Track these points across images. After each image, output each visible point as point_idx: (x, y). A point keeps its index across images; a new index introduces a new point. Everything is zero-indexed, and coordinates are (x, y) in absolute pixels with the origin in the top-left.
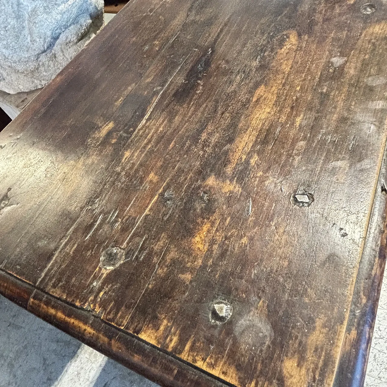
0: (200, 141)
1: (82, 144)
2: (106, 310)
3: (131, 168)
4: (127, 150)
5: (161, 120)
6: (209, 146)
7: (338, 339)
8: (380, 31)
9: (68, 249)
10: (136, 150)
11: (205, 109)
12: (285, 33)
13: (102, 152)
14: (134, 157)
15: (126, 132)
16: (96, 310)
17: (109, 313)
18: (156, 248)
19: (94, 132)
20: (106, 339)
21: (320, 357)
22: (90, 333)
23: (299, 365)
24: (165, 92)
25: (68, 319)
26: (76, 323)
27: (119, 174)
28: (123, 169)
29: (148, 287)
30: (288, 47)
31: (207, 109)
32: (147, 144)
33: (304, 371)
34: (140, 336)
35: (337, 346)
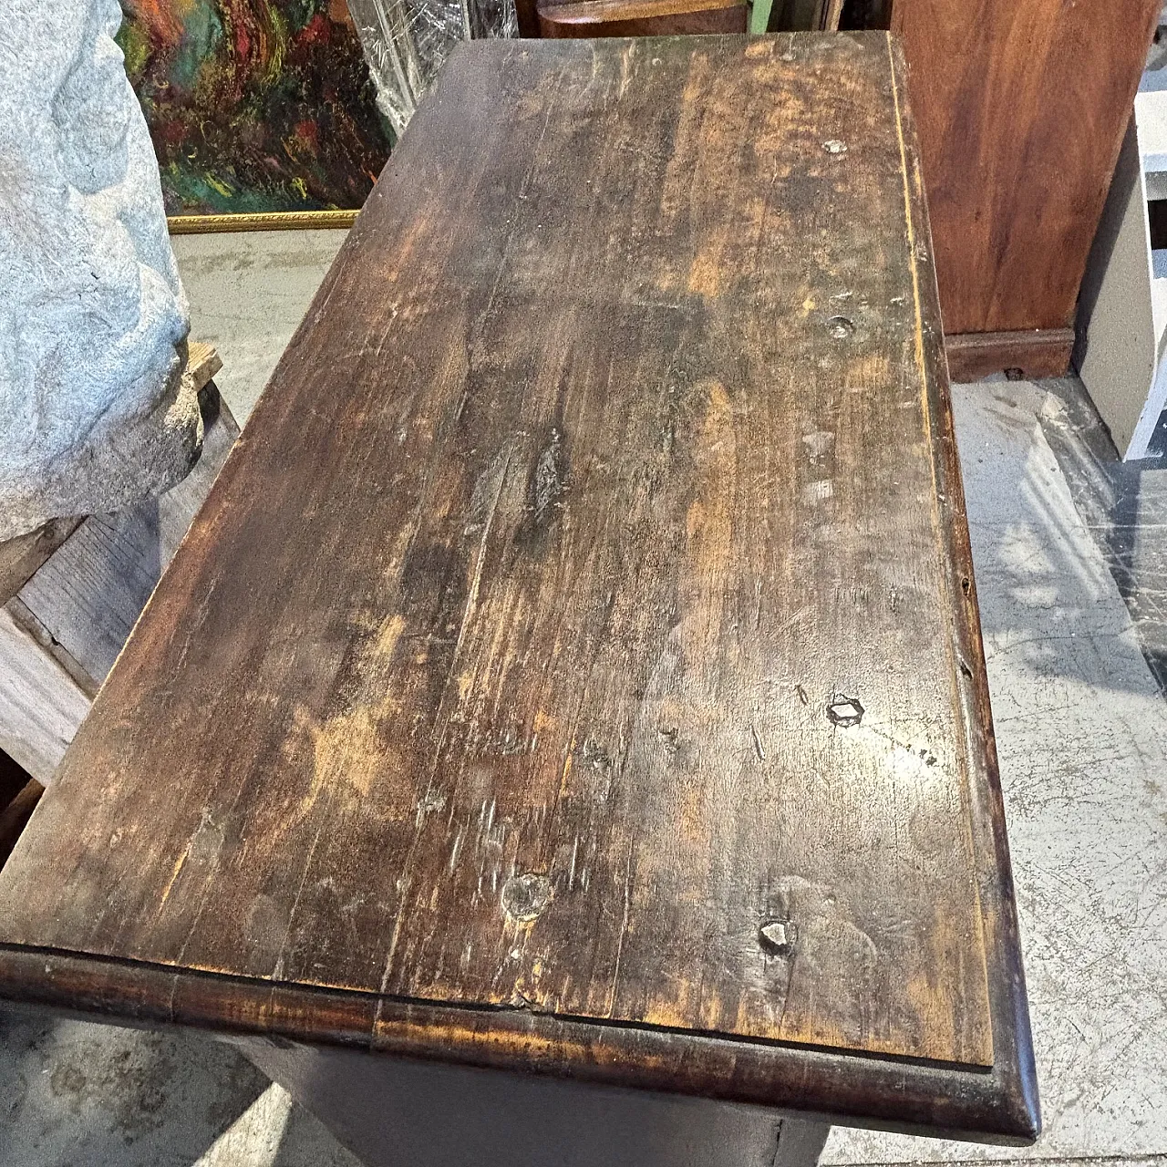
0: (613, 630)
1: (347, 677)
2: (560, 995)
3: (488, 710)
4: (461, 674)
5: (510, 598)
6: (636, 640)
7: (974, 928)
8: (875, 375)
9: (420, 902)
10: (481, 669)
11: (596, 563)
12: (699, 387)
13: (403, 686)
14: (485, 686)
15: (442, 633)
16: (537, 1000)
17: (569, 998)
18: (610, 857)
19: (363, 644)
20: (580, 1048)
21: (957, 961)
22: (540, 1048)
23: (932, 985)
24: (492, 536)
25: (479, 1036)
26: (504, 1037)
27: (465, 727)
28: (469, 714)
29: (627, 932)
30: (717, 418)
31: (601, 563)
32: (502, 654)
33: (940, 991)
34: (646, 1020)
35: (977, 939)
